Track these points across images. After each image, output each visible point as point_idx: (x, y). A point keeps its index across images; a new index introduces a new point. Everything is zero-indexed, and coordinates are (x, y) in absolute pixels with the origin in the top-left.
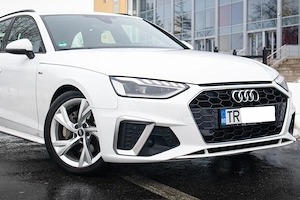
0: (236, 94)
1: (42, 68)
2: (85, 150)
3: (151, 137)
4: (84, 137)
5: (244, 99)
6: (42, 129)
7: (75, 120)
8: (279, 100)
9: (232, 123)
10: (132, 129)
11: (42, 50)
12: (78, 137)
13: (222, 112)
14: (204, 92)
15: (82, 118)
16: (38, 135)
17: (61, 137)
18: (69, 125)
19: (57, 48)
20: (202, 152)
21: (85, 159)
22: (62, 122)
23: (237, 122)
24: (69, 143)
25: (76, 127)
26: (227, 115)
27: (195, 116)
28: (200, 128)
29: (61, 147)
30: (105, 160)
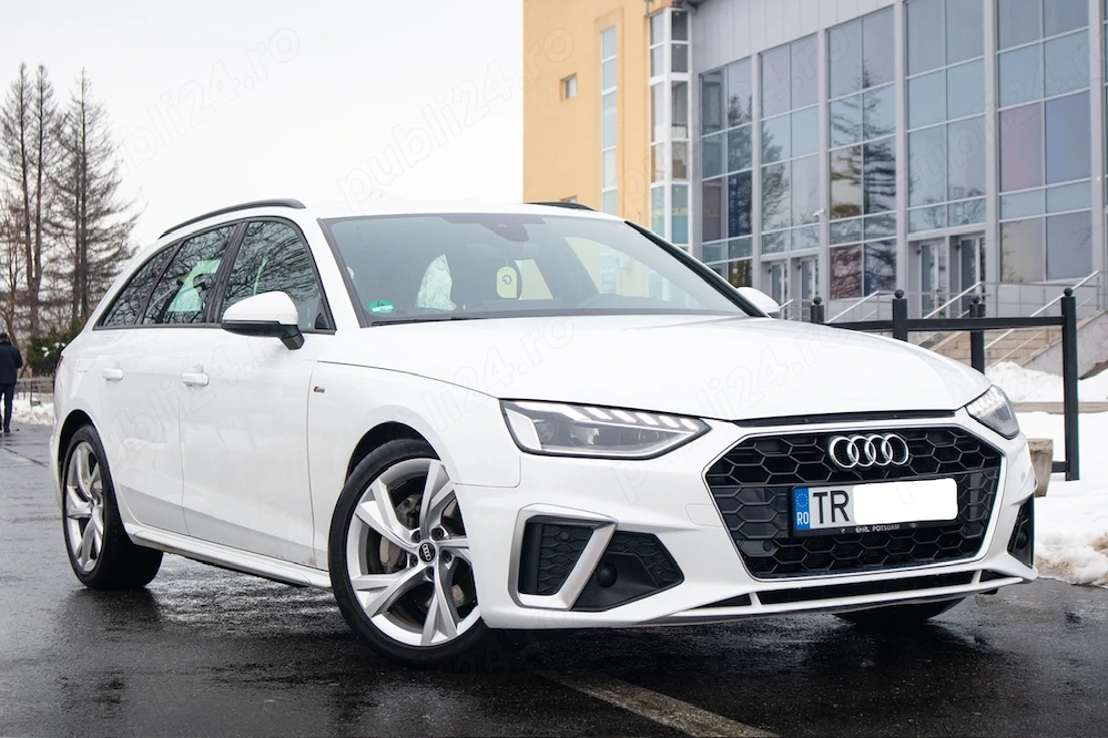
0: (841, 447)
1: (324, 375)
2: (438, 600)
3: (606, 560)
4: (435, 564)
5: (864, 459)
6: (322, 544)
7: (411, 519)
8: (971, 461)
9: (828, 524)
10: (556, 538)
11: (325, 324)
12: (421, 566)
13: (798, 496)
14: (750, 441)
15: (432, 513)
16: (312, 565)
17: (374, 565)
18: (395, 531)
19: (367, 320)
20: (744, 600)
21: (439, 625)
22: (379, 524)
23: (840, 522)
24: (395, 582)
25: (416, 537)
26: (813, 502)
27: (722, 504)
28: (737, 537)
29: (374, 592)
30: (490, 623)
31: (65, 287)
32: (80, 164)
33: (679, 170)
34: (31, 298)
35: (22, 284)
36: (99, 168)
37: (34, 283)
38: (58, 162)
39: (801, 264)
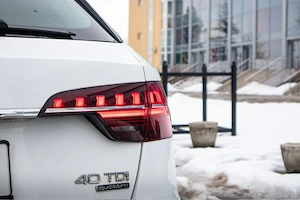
33: (169, 26)
39: (202, 53)
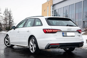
31: (9, 24)
32: (10, 15)
34: (6, 24)
35: (5, 23)
36: (11, 15)
37: (6, 23)
38: (8, 15)
